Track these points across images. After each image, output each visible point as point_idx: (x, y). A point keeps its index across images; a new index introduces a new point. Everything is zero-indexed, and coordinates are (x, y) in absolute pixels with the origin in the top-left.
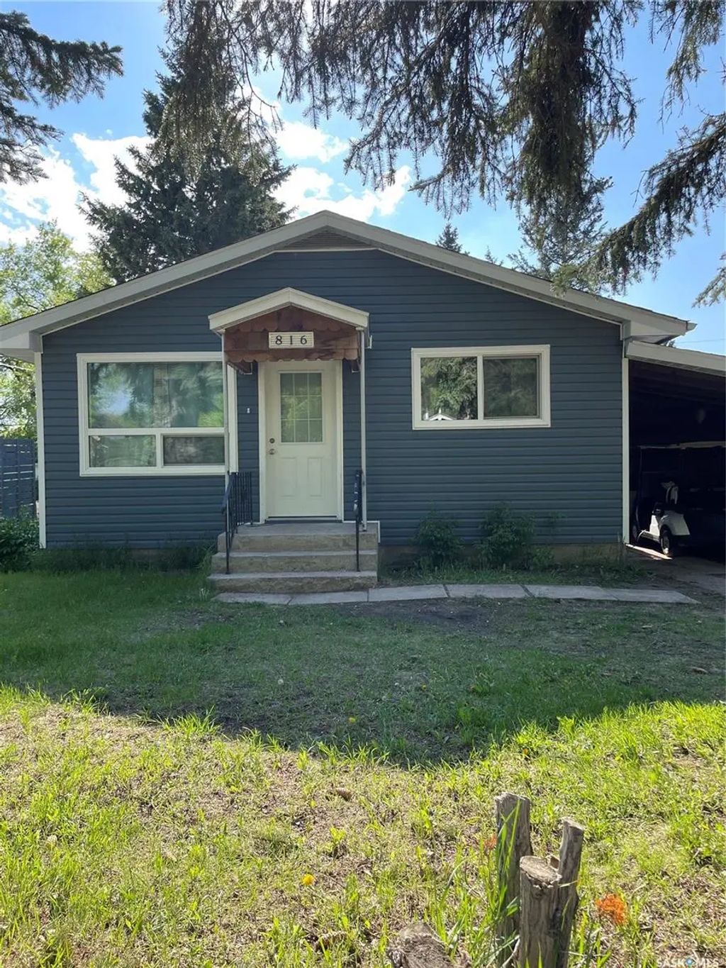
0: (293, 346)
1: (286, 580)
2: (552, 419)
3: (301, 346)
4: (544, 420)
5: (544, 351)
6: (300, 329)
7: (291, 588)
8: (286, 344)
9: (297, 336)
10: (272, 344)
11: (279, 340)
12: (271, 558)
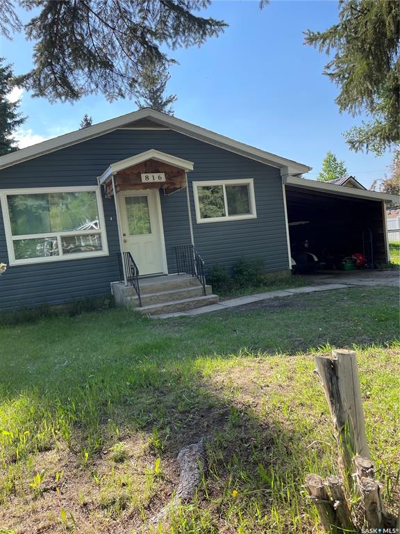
0: (155, 181)
1: (176, 305)
2: (257, 214)
3: (159, 181)
4: (254, 215)
5: (250, 181)
6: (157, 171)
7: (179, 309)
8: (151, 180)
9: (156, 175)
10: (144, 180)
11: (147, 178)
12: (160, 295)
